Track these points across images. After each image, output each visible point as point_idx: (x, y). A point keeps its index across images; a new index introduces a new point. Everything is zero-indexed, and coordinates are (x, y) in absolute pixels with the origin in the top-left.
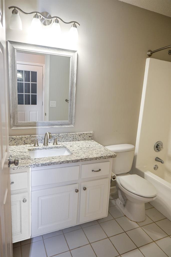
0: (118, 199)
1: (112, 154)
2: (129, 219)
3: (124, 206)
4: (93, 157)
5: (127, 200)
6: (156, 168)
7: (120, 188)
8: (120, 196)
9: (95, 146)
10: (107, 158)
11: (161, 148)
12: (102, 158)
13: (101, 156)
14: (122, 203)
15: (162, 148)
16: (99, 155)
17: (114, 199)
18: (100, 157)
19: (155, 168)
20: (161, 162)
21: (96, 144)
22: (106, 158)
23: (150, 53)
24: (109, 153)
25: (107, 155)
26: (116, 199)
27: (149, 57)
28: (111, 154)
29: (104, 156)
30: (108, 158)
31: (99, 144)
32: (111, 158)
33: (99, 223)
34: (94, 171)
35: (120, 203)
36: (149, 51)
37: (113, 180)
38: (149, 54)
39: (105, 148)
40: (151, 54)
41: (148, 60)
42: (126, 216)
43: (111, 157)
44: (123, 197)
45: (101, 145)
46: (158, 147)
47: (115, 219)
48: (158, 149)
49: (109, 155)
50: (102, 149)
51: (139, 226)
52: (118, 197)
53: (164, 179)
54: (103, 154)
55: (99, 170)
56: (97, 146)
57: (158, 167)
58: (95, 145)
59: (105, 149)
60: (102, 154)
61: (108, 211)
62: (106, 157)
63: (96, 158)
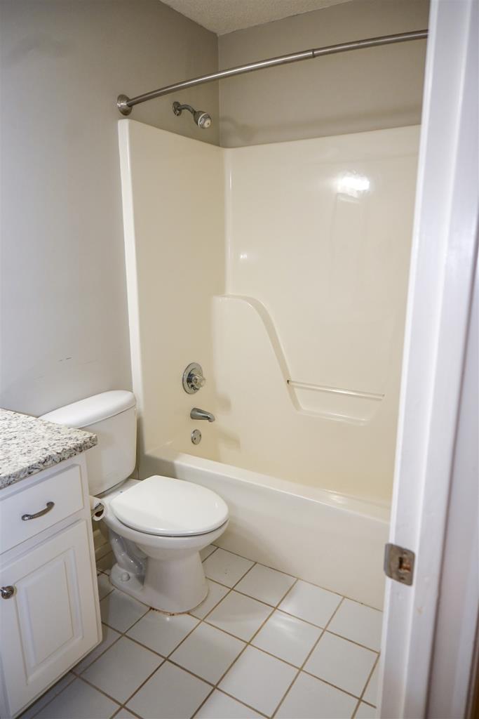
0: (116, 567)
1: (82, 437)
2: (165, 613)
3: (142, 579)
4: (18, 469)
5: (147, 559)
6: (197, 437)
7: (116, 532)
8: (121, 556)
9: (6, 426)
10: (66, 456)
11: (201, 380)
12: (49, 462)
13: (45, 456)
14: (131, 574)
15: (203, 381)
16: (36, 456)
17: (102, 572)
18: (43, 460)
19: (194, 441)
20: (208, 418)
21: (9, 417)
22: (64, 459)
23: (124, 104)
24: (70, 438)
25: (67, 448)
26: (110, 567)
27: (124, 116)
28: (78, 440)
29: (55, 453)
30: (71, 456)
31: (22, 416)
32: (81, 451)
33: (78, 673)
34: (27, 516)
35: (125, 577)
36: (122, 97)
37: (97, 519)
38: (125, 108)
39: (50, 425)
40: (130, 106)
41: (124, 125)
42: (153, 609)
43: (80, 448)
44: (130, 555)
45: (29, 415)
46: (191, 381)
47: (123, 635)
48: (192, 386)
49: (71, 444)
50: (38, 431)
51: (199, 621)
52: (116, 561)
53: (220, 462)
54: (50, 449)
55: (46, 507)
56: (14, 423)
57: (200, 436)
58: (7, 422)
59: (49, 428)
60: (46, 449)
61: (102, 623)
62: (63, 456)
63: (29, 471)
